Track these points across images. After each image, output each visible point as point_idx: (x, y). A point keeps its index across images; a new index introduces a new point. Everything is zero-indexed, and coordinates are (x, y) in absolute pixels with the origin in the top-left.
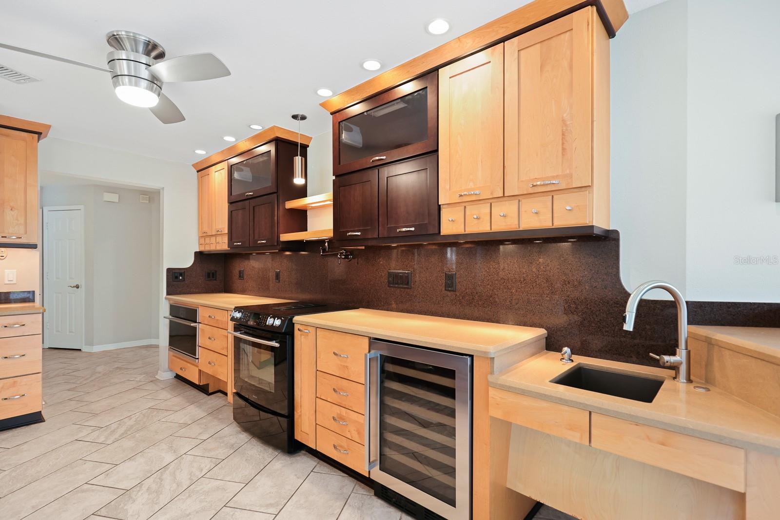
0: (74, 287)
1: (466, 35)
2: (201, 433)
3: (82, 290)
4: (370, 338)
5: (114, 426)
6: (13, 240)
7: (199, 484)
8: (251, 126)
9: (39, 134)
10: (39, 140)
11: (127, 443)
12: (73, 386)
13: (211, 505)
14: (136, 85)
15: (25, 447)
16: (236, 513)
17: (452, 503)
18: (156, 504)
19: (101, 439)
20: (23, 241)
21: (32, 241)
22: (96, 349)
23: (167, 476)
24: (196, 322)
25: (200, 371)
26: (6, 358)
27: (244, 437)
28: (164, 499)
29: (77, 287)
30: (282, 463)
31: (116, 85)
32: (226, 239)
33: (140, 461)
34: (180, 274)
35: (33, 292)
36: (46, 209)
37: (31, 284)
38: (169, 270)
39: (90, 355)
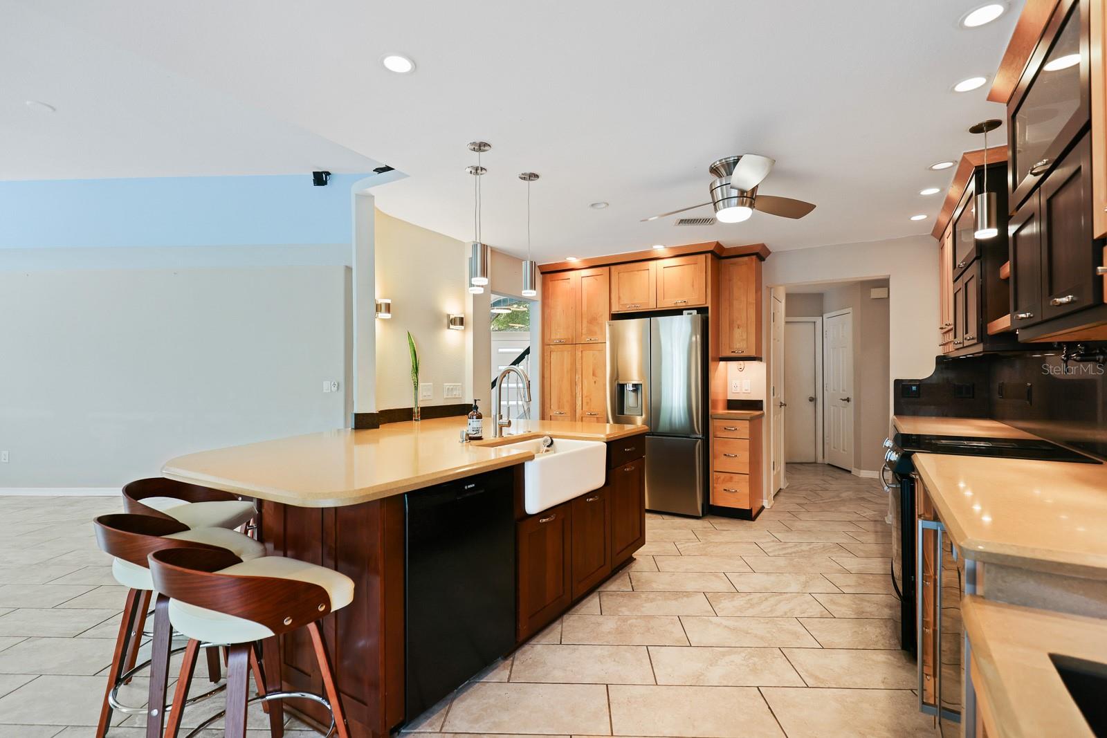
0: (844, 400)
2: (849, 586)
3: (852, 402)
5: (788, 545)
6: (739, 354)
7: (787, 620)
8: (934, 167)
9: (757, 254)
11: (781, 562)
13: (772, 640)
15: (725, 532)
16: (779, 659)
18: (741, 612)
19: (771, 550)
20: (745, 355)
21: (752, 354)
22: (865, 474)
23: (772, 601)
26: (725, 455)
28: (750, 612)
29: (848, 400)
30: (889, 659)
31: (716, 210)
33: (773, 578)
34: (918, 387)
35: (762, 401)
36: (825, 316)
37: (758, 393)
38: (897, 382)
39: (858, 479)
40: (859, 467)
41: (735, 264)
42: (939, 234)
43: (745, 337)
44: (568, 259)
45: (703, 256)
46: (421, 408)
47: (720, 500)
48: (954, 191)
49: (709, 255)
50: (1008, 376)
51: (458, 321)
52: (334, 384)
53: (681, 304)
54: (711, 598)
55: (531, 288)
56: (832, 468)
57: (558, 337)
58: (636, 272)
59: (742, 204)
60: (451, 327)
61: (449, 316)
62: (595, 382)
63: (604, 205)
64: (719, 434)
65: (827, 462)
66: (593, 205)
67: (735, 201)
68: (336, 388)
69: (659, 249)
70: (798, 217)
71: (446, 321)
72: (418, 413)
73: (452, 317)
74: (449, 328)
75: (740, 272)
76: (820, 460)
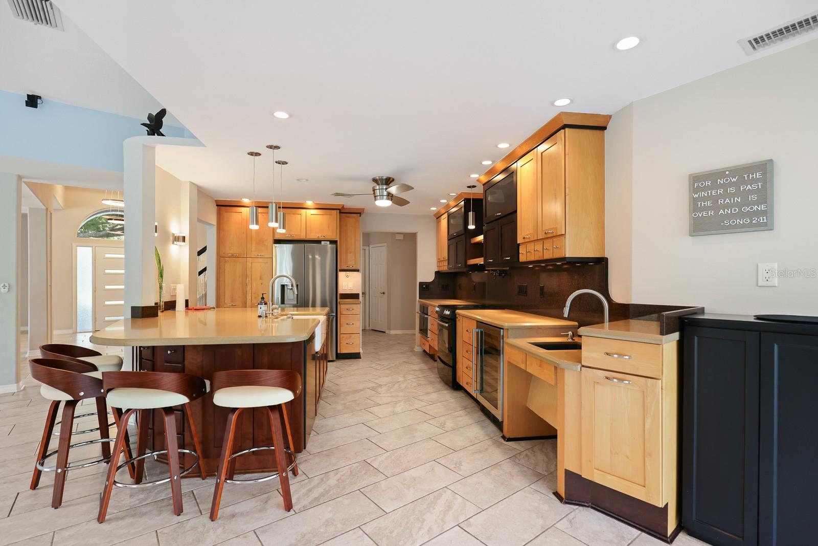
0: (381, 293)
1: (522, 145)
2: (420, 375)
3: (386, 295)
4: (478, 321)
5: (385, 365)
6: (351, 268)
7: (408, 389)
8: (449, 195)
9: (360, 213)
10: (360, 216)
11: (388, 372)
12: (376, 347)
14: (383, 199)
17: (496, 407)
18: (389, 391)
19: (379, 368)
20: (354, 268)
21: (357, 268)
22: (393, 332)
23: (397, 385)
24: (427, 315)
25: (430, 345)
26: (347, 324)
27: (438, 380)
29: (384, 293)
31: (376, 200)
32: (446, 263)
33: (390, 378)
34: (426, 286)
35: (359, 294)
36: (371, 246)
37: (358, 290)
38: (421, 283)
39: (389, 335)
40: (389, 329)
41: (348, 217)
42: (438, 217)
43: (354, 258)
44: (243, 199)
45: (335, 211)
46: (165, 302)
47: (344, 350)
48: (452, 203)
49: (338, 211)
50: (463, 281)
51: (181, 239)
52: (4, 285)
53: (322, 238)
54: (373, 389)
55: (283, 228)
56: (374, 332)
57: (232, 252)
58: (292, 215)
59: (388, 199)
60: (175, 243)
61: (174, 234)
62: (262, 284)
63: (305, 180)
64: (344, 313)
65: (371, 329)
66: (298, 180)
67: (385, 197)
68: (6, 290)
69: (309, 203)
70: (401, 206)
71: (171, 238)
72: (162, 306)
73: (175, 235)
74: (173, 243)
75: (351, 220)
76: (367, 328)
